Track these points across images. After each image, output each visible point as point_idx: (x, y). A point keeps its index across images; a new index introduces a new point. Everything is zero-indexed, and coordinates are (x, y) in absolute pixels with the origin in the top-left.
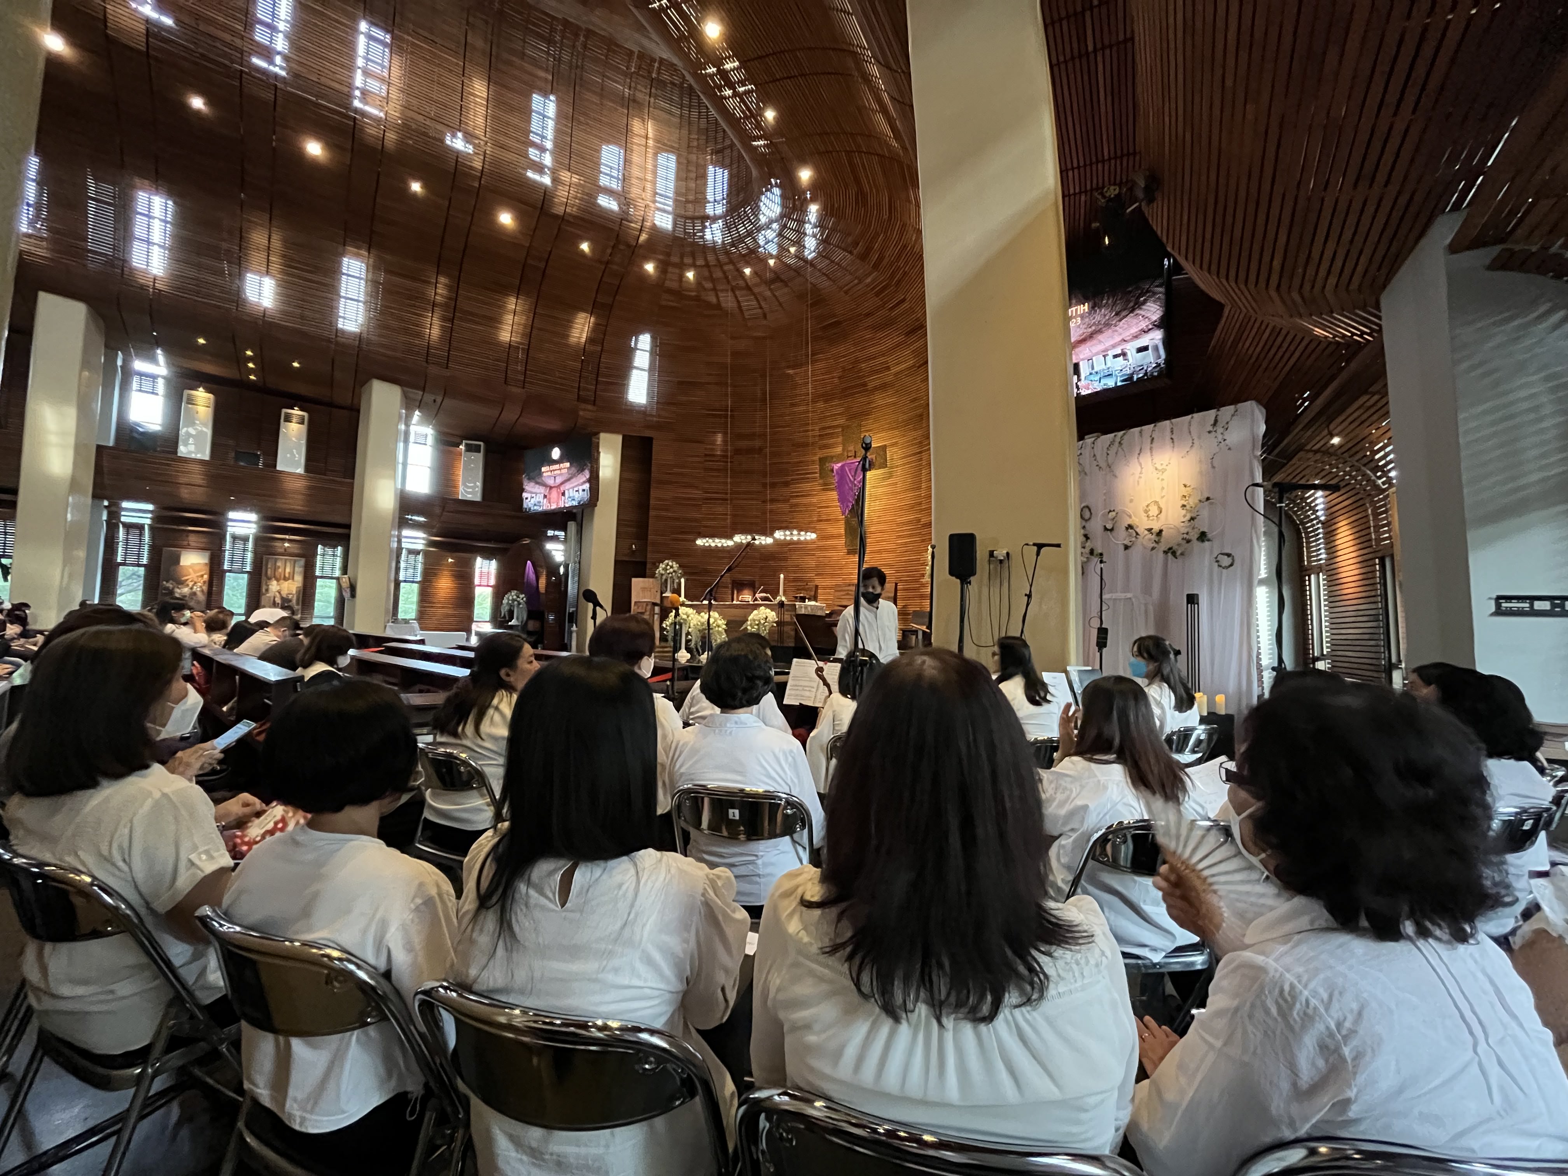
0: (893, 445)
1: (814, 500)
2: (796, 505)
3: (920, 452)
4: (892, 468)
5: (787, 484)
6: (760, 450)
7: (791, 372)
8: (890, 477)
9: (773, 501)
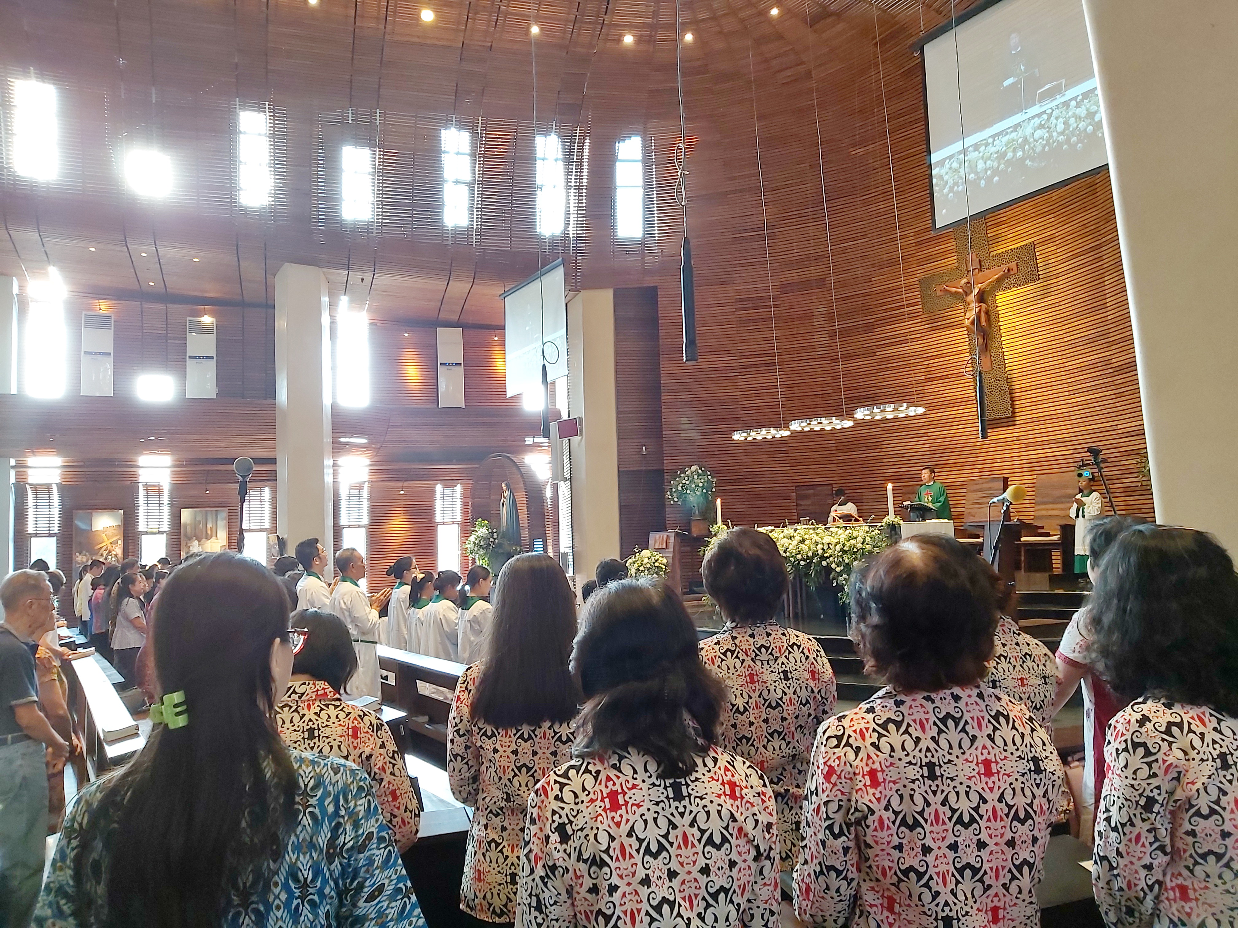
0: (1044, 242)
1: (917, 347)
2: (888, 359)
3: (1099, 246)
4: (1048, 278)
5: (869, 328)
6: (821, 282)
7: (860, 151)
8: (1045, 296)
9: (846, 358)
